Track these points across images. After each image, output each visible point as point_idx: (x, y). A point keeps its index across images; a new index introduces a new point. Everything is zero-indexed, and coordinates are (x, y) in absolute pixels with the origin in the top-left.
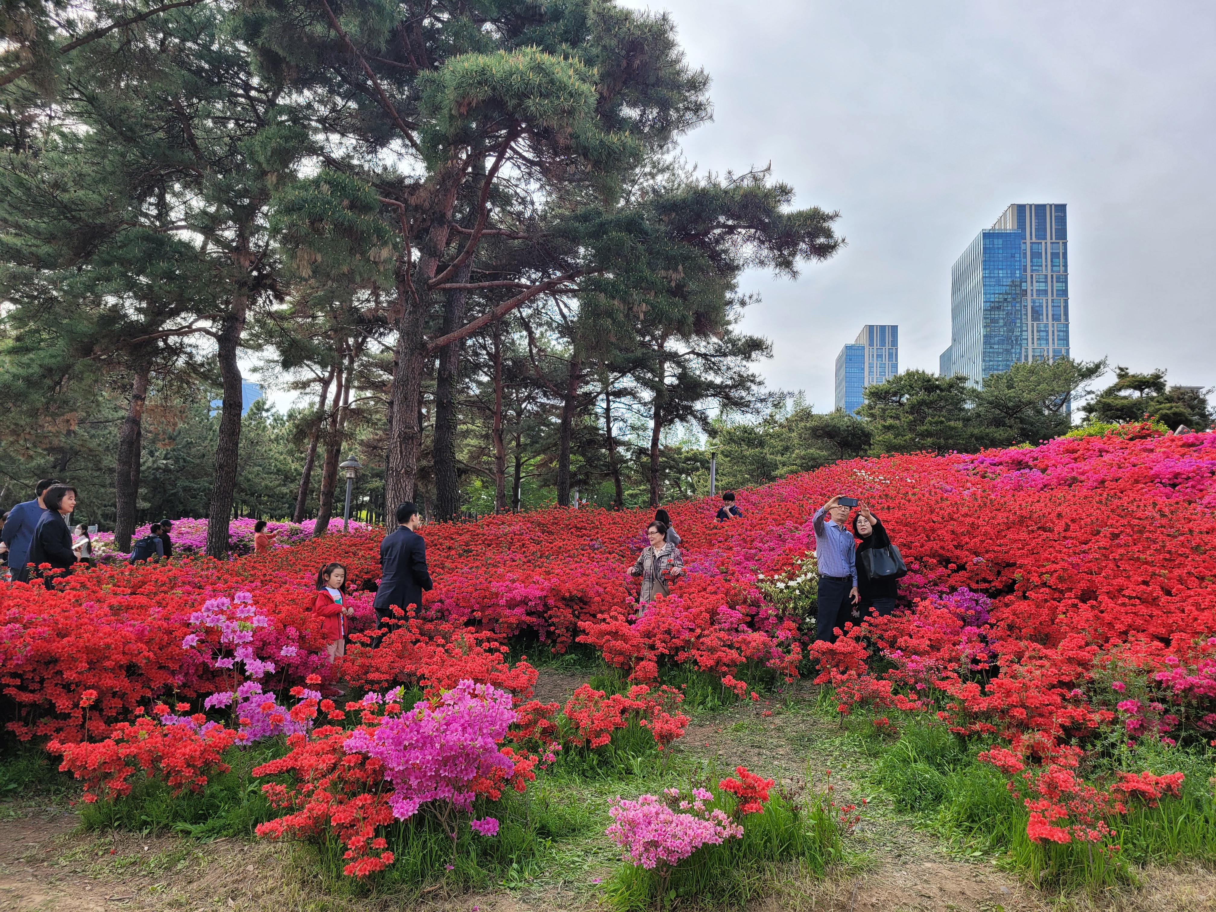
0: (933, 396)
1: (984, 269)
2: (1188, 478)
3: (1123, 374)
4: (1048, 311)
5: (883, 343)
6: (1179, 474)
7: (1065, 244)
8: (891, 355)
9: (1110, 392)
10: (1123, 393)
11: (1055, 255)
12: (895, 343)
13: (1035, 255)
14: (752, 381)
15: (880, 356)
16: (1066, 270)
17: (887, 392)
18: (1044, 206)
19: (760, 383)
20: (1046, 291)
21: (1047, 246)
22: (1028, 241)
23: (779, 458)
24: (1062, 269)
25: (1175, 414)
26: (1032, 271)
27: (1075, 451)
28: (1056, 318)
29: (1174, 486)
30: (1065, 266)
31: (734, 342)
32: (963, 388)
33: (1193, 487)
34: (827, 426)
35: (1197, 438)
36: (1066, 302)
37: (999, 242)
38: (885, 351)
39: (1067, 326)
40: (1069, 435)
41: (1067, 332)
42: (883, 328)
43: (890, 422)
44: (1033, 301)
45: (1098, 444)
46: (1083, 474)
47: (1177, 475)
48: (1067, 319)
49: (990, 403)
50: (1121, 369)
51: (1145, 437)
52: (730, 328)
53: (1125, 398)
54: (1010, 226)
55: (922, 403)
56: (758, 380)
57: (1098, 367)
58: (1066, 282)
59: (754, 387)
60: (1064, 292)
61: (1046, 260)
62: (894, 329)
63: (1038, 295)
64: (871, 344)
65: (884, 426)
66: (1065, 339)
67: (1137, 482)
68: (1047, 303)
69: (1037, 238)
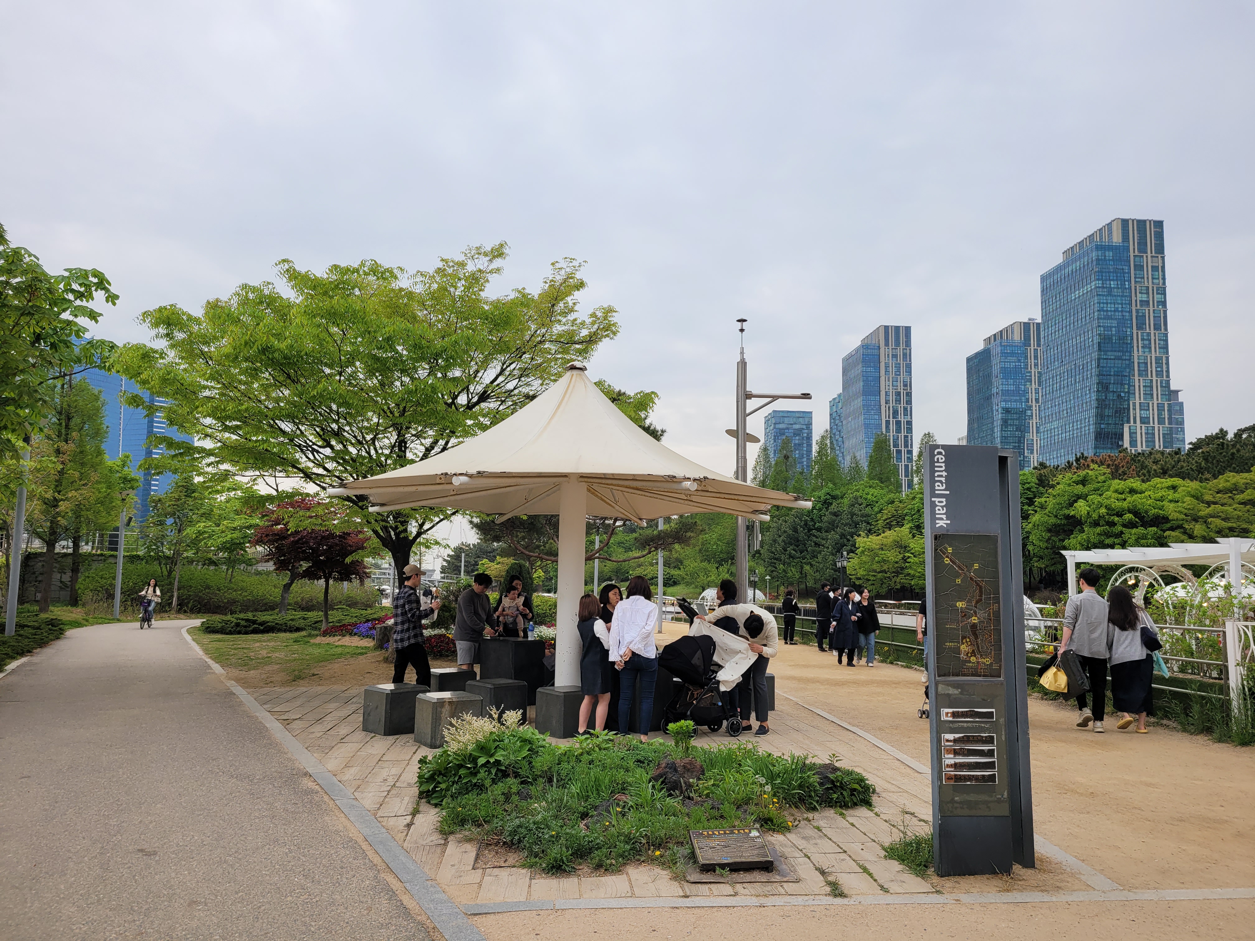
4: (1150, 321)
5: (897, 344)
7: (1163, 258)
8: (905, 355)
11: (1155, 269)
12: (908, 343)
13: (1139, 267)
15: (895, 356)
16: (1164, 283)
18: (1145, 221)
20: (1148, 302)
21: (1148, 260)
22: (1132, 254)
24: (1161, 281)
26: (1136, 282)
28: (1157, 327)
30: (1164, 279)
36: (1165, 312)
37: (1109, 254)
38: (900, 352)
39: (1166, 335)
41: (1167, 341)
42: (897, 328)
44: (1137, 311)
48: (1166, 329)
54: (1116, 238)
58: (1165, 294)
60: (1164, 303)
61: (1148, 272)
62: (908, 329)
63: (1141, 306)
64: (887, 344)
66: (1165, 348)
68: (1150, 312)
69: (1139, 251)
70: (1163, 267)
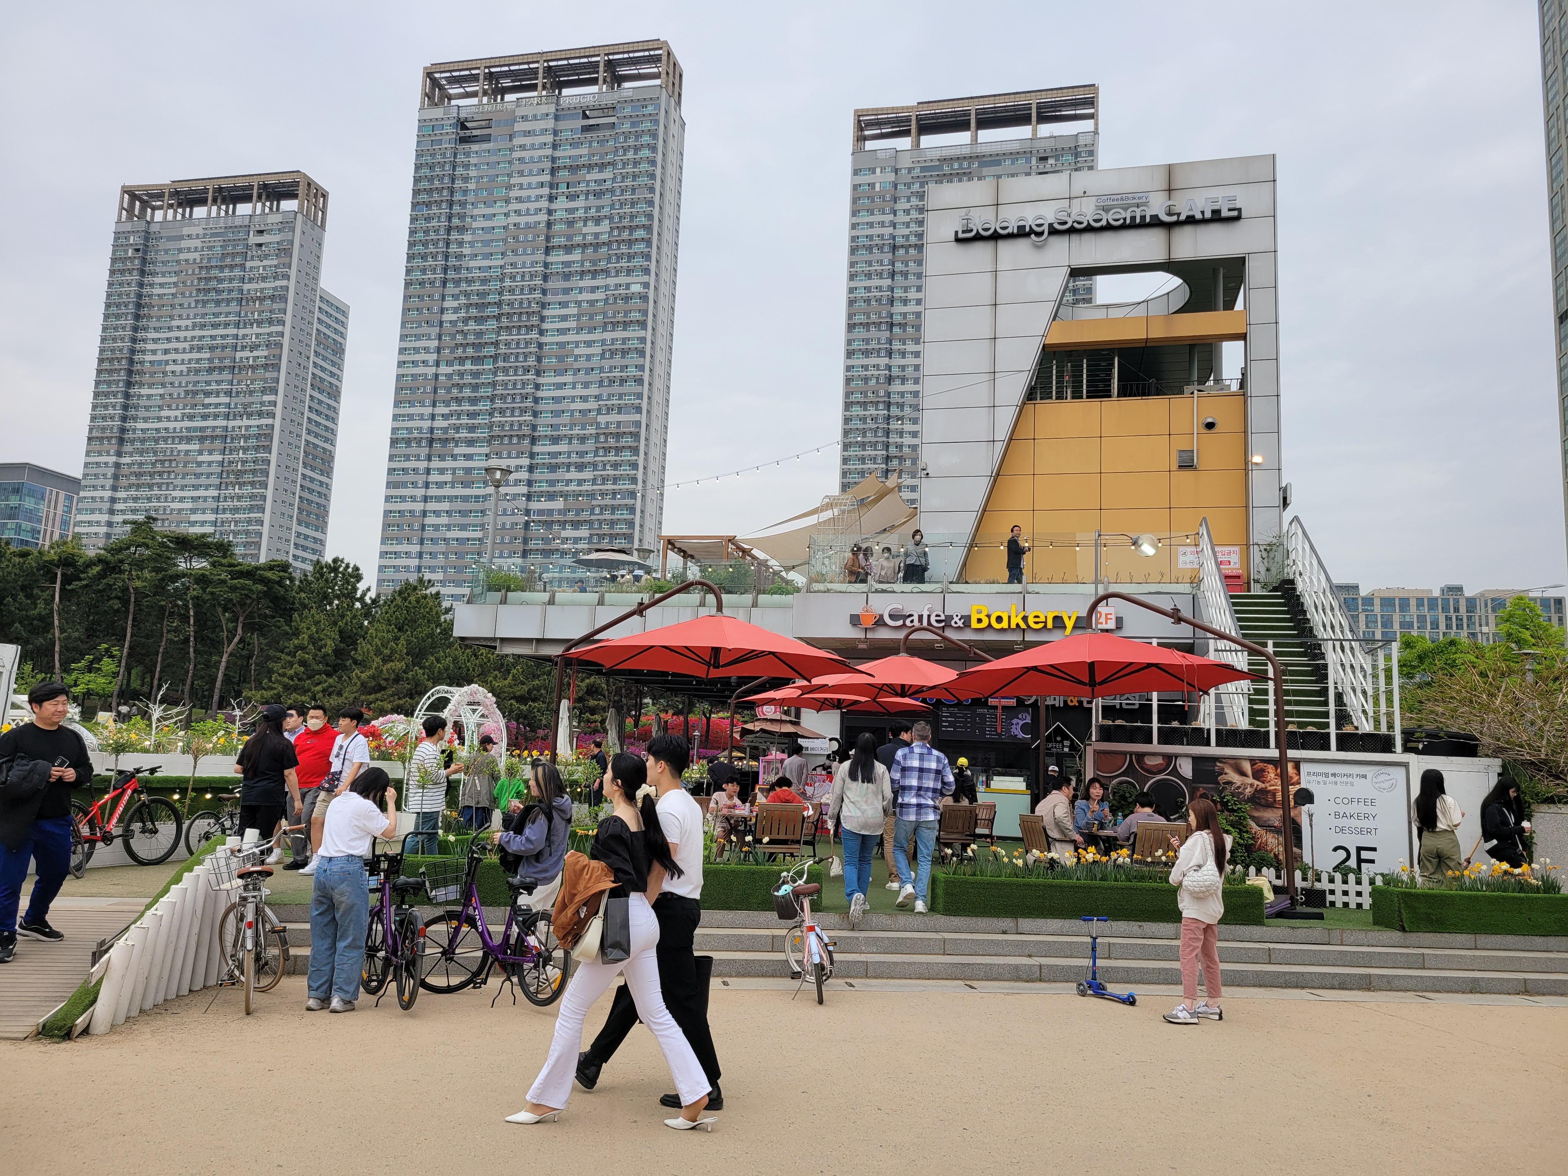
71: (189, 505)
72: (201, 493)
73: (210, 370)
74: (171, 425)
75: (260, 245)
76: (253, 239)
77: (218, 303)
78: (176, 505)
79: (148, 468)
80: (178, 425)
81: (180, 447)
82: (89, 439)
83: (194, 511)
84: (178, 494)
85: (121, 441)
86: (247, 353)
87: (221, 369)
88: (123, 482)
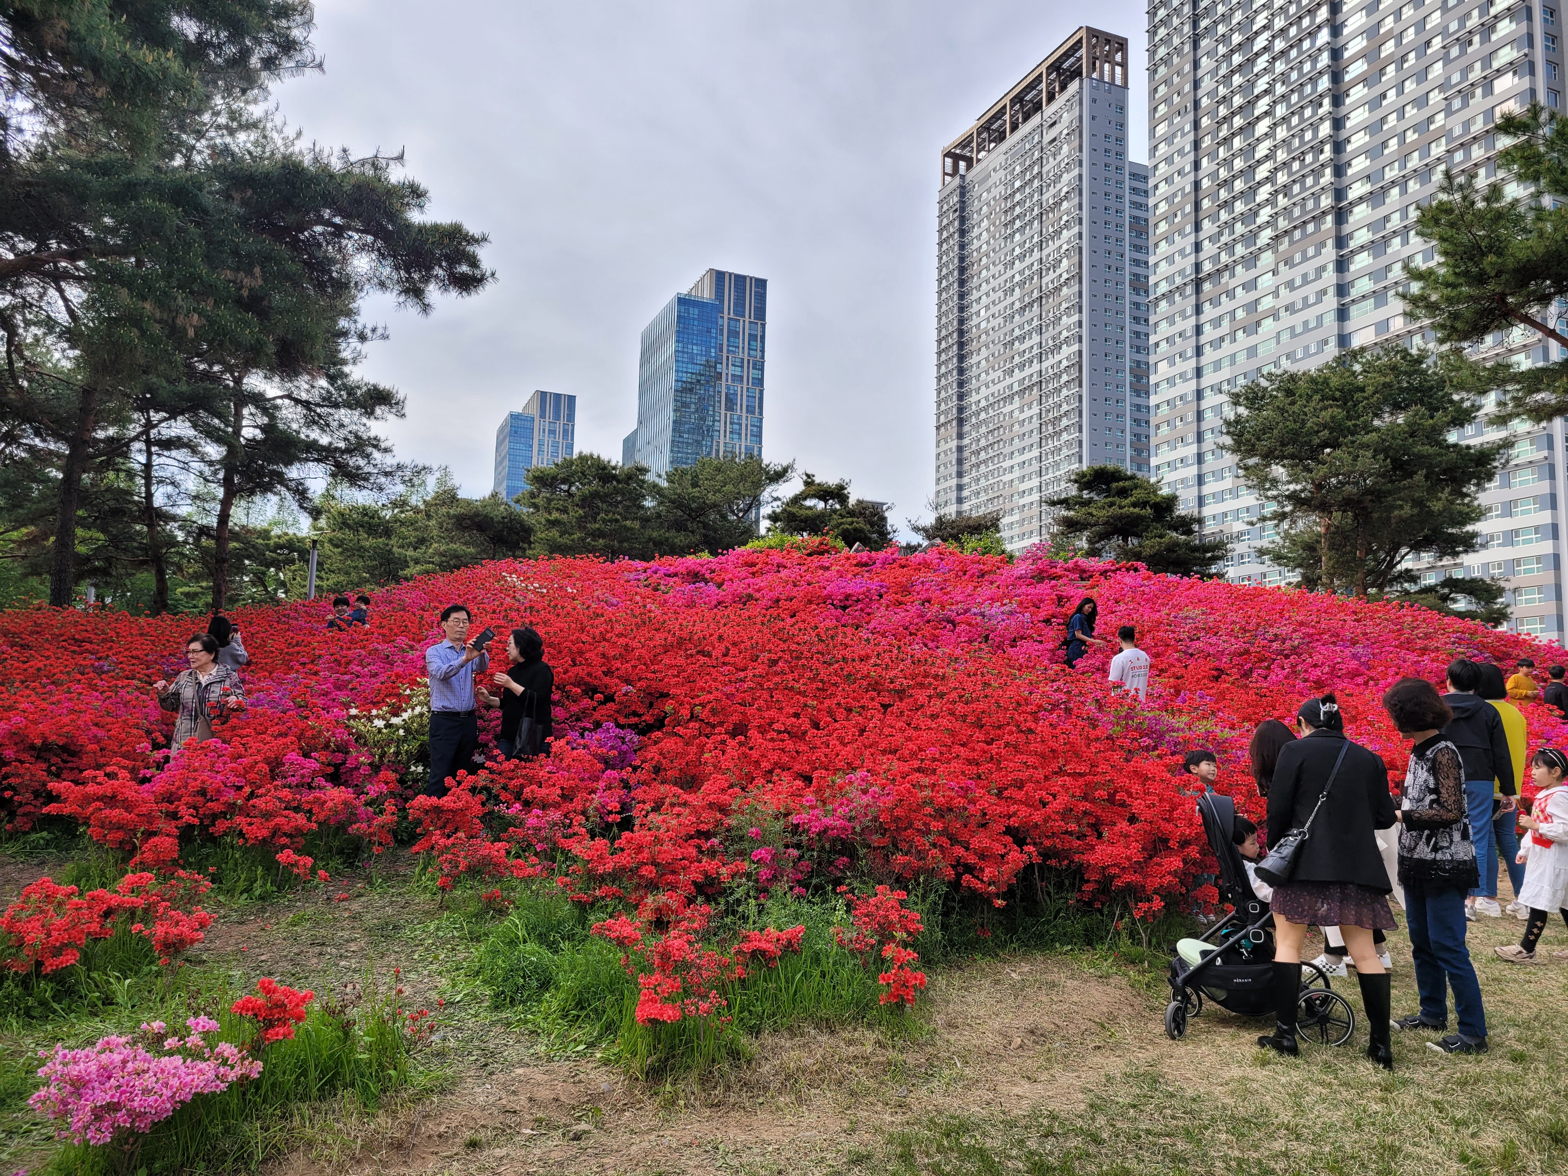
0: (609, 487)
1: (678, 341)
2: (858, 600)
3: (809, 482)
4: (742, 401)
5: (557, 417)
6: (850, 595)
7: (763, 326)
8: (565, 432)
9: (796, 500)
10: (809, 503)
11: (753, 337)
12: (571, 417)
13: (733, 334)
14: (375, 447)
15: (552, 432)
16: (763, 357)
17: (554, 478)
18: (744, 278)
19: (386, 450)
20: (741, 378)
21: (745, 324)
22: (726, 316)
23: (410, 553)
24: (759, 354)
25: (855, 530)
26: (728, 351)
27: (753, 565)
28: (750, 410)
29: (844, 608)
30: (763, 351)
31: (351, 390)
32: (643, 481)
33: (862, 610)
34: (477, 514)
35: (870, 558)
36: (761, 392)
37: (694, 312)
38: (559, 427)
39: (761, 420)
40: (749, 546)
41: (760, 427)
42: (558, 396)
43: (555, 515)
44: (728, 388)
45: (777, 558)
46: (758, 590)
47: (848, 597)
48: (761, 413)
49: (672, 502)
50: (808, 476)
51: (822, 553)
52: (346, 369)
53: (810, 508)
54: (707, 294)
55: (595, 495)
56: (383, 445)
57: (785, 470)
58: (762, 370)
59: (376, 455)
60: (760, 382)
61: (743, 341)
62: (572, 399)
63: (733, 381)
64: (543, 416)
65: (548, 521)
66: (759, 436)
67: (810, 602)
68: (742, 390)
69: (735, 314)
70: (763, 337)
71: (1017, 473)
72: (1027, 456)
73: (1023, 309)
74: (993, 389)
75: (1054, 140)
76: (1047, 138)
77: (1022, 229)
78: (1007, 478)
79: (983, 443)
80: (1001, 386)
81: (1005, 410)
82: (938, 428)
83: (1022, 479)
84: (1007, 464)
85: (961, 422)
86: (1052, 275)
87: (1031, 305)
88: (966, 467)
